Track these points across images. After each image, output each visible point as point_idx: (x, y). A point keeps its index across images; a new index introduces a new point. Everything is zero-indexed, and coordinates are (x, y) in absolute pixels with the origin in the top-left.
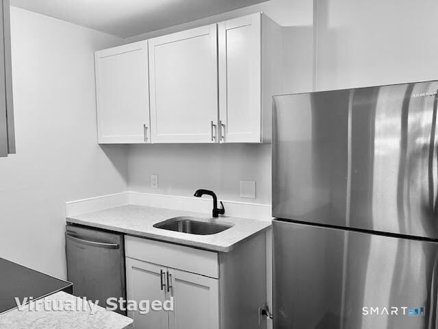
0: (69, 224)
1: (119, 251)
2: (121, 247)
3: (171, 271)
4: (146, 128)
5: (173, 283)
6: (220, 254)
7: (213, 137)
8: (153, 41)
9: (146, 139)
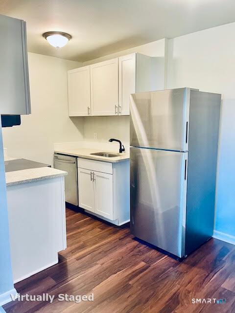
0: (55, 153)
1: (75, 165)
2: (76, 163)
3: (95, 173)
4: (89, 109)
5: (96, 177)
6: (113, 164)
7: (116, 113)
8: (92, 66)
9: (89, 114)
